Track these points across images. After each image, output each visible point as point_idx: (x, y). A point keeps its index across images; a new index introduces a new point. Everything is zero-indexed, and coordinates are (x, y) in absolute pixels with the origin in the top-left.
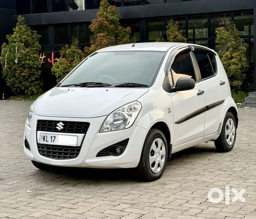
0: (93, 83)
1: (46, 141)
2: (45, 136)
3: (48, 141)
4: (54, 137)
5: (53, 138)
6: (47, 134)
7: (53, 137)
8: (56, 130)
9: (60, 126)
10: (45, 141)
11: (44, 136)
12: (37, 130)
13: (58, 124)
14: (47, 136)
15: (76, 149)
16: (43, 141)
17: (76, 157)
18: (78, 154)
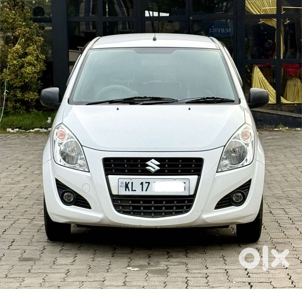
0: (146, 97)
1: (132, 190)
2: (129, 182)
3: (135, 190)
4: (146, 183)
5: (145, 186)
6: (131, 179)
7: (144, 184)
8: (149, 173)
9: (153, 165)
10: (129, 190)
11: (126, 182)
12: (107, 175)
13: (149, 163)
14: (132, 183)
15: (186, 200)
16: (126, 190)
17: (186, 212)
18: (189, 207)
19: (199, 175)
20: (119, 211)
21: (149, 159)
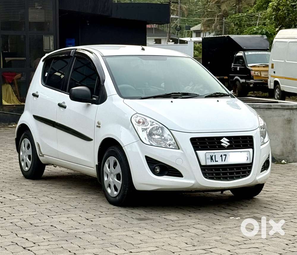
1: (216, 161)
2: (213, 155)
3: (217, 161)
4: (224, 155)
5: (224, 157)
6: (214, 153)
7: (223, 155)
8: (223, 148)
9: (225, 142)
10: (213, 161)
11: (211, 156)
12: (195, 151)
13: (222, 141)
14: (215, 156)
15: (248, 167)
16: (211, 161)
17: (248, 175)
18: (250, 172)
19: (253, 148)
20: (206, 178)
21: (222, 138)
